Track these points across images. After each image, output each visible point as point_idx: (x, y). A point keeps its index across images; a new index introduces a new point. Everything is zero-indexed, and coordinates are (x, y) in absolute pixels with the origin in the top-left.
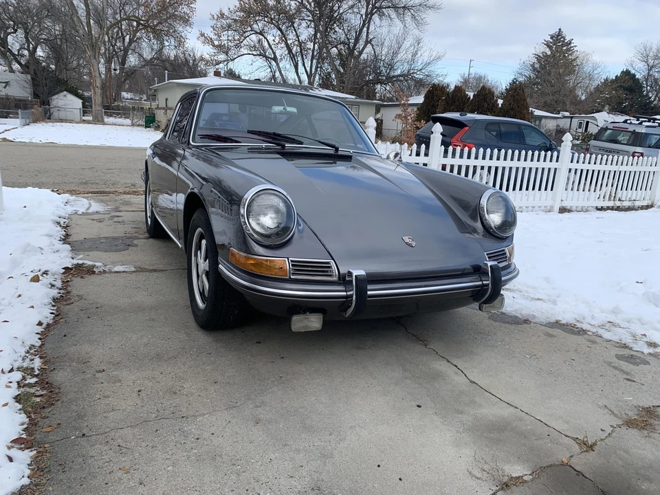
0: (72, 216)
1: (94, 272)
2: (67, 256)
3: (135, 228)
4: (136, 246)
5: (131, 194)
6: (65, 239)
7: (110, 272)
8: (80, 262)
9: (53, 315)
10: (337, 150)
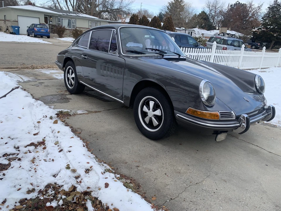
1: (71, 115)
2: (47, 107)
3: (58, 89)
4: (71, 99)
6: (33, 97)
7: (78, 114)
8: (60, 110)
9: (82, 140)
10: (180, 56)
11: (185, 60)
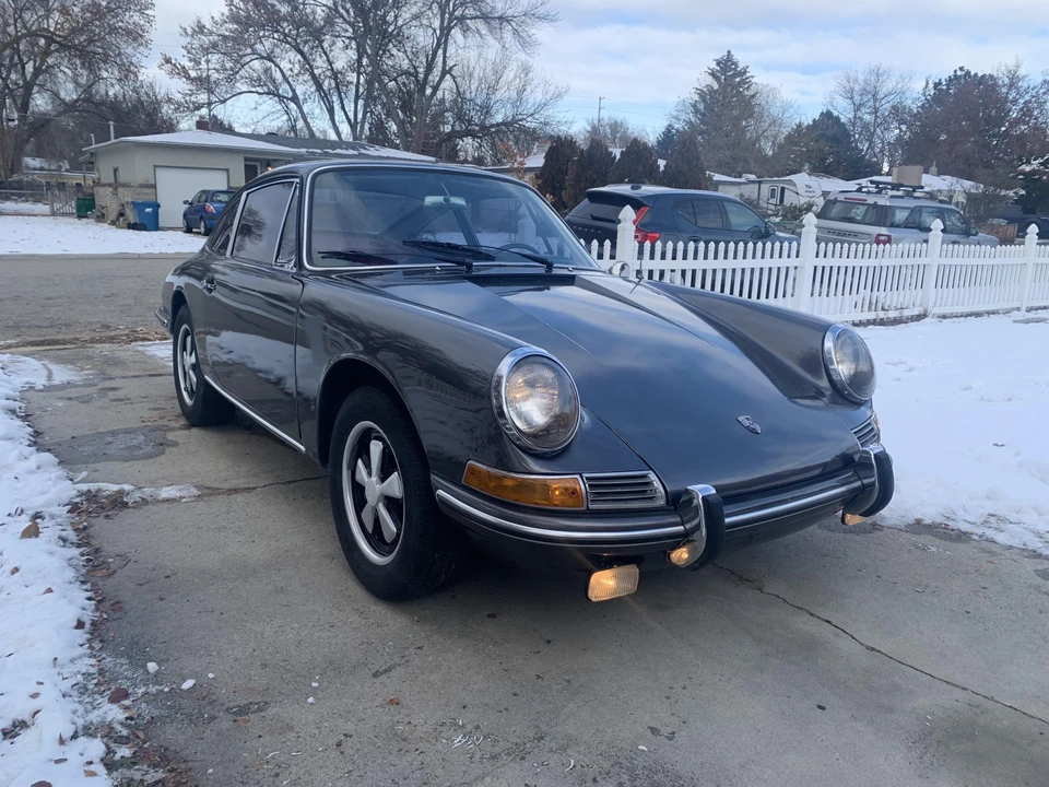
0: (27, 395)
1: (125, 505)
3: (154, 409)
4: (175, 444)
5: (104, 342)
6: (38, 441)
7: (157, 501)
8: (93, 487)
10: (550, 266)
11: (569, 280)
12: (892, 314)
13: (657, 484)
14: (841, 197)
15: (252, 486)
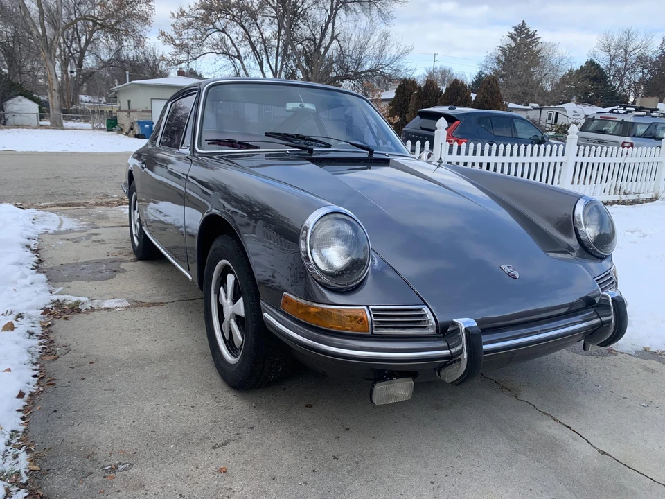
0: (42, 237)
1: (79, 311)
2: (44, 291)
3: (118, 248)
4: (124, 271)
5: (103, 205)
6: (38, 267)
7: (100, 309)
8: (61, 298)
9: (36, 379)
10: (371, 152)
11: (385, 162)
12: (632, 197)
13: (430, 317)
14: (598, 116)
15: (165, 301)
